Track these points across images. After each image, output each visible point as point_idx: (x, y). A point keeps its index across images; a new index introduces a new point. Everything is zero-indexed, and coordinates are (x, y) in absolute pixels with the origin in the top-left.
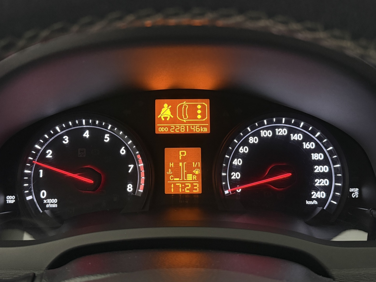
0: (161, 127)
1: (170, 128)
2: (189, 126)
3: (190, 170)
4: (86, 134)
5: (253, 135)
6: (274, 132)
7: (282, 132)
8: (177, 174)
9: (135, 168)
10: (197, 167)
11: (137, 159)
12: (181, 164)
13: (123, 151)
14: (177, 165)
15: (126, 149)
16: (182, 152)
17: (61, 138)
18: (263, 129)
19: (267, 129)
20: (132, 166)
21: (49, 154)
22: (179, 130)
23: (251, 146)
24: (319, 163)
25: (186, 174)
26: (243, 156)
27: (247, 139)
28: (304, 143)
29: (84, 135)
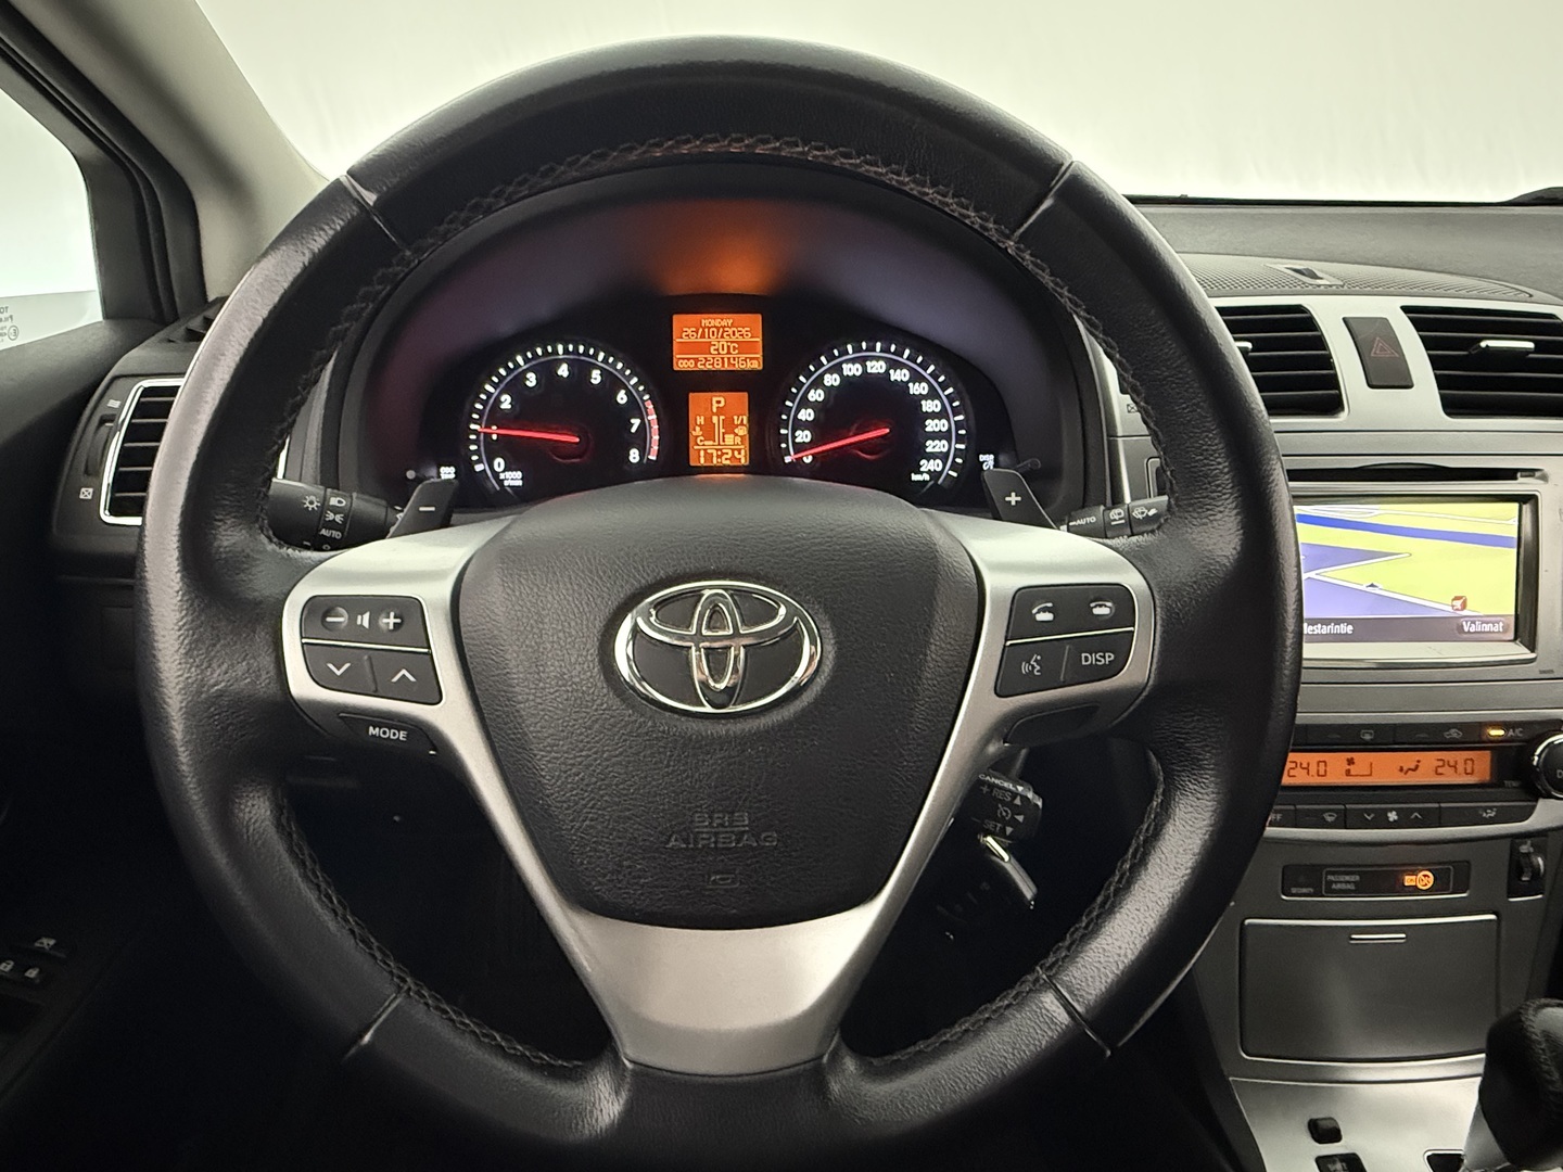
0: (683, 359)
1: (697, 360)
2: (729, 359)
3: (730, 427)
4: (563, 371)
5: (830, 371)
6: (865, 367)
7: (876, 367)
8: (709, 432)
9: (642, 426)
10: (742, 424)
11: (646, 409)
12: (715, 419)
13: (622, 398)
14: (709, 420)
15: (629, 393)
16: (718, 400)
17: (522, 377)
18: (847, 361)
19: (853, 361)
20: (636, 422)
21: (506, 402)
22: (713, 364)
23: (828, 390)
24: (933, 416)
25: (724, 434)
26: (815, 405)
27: (821, 377)
28: (911, 385)
29: (560, 373)
